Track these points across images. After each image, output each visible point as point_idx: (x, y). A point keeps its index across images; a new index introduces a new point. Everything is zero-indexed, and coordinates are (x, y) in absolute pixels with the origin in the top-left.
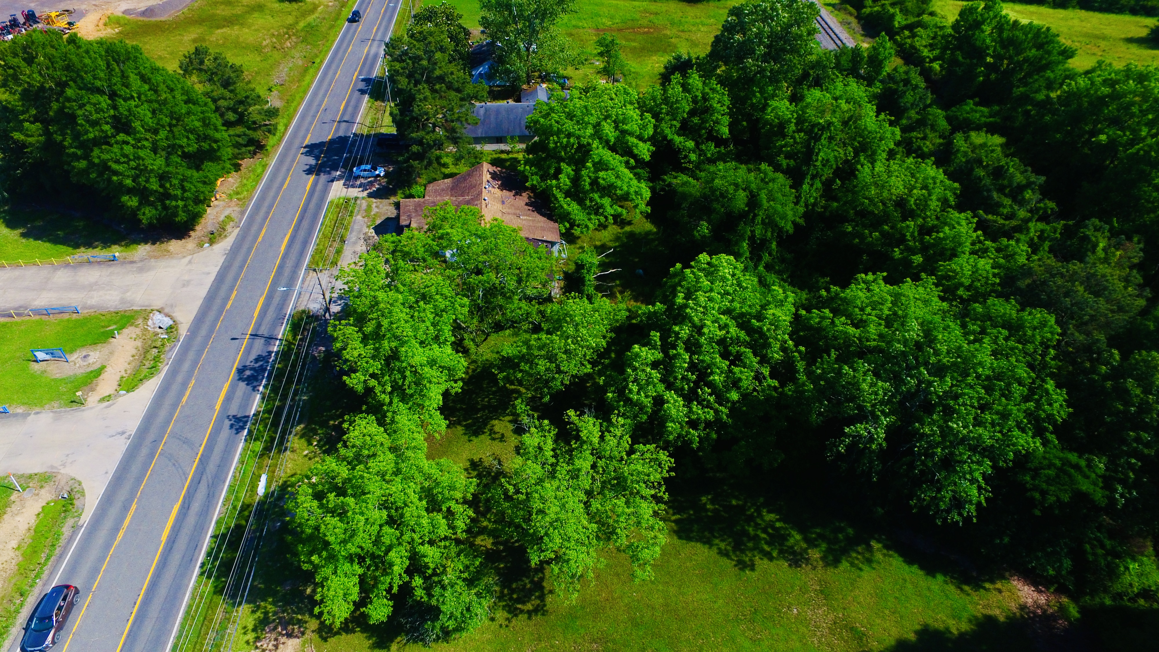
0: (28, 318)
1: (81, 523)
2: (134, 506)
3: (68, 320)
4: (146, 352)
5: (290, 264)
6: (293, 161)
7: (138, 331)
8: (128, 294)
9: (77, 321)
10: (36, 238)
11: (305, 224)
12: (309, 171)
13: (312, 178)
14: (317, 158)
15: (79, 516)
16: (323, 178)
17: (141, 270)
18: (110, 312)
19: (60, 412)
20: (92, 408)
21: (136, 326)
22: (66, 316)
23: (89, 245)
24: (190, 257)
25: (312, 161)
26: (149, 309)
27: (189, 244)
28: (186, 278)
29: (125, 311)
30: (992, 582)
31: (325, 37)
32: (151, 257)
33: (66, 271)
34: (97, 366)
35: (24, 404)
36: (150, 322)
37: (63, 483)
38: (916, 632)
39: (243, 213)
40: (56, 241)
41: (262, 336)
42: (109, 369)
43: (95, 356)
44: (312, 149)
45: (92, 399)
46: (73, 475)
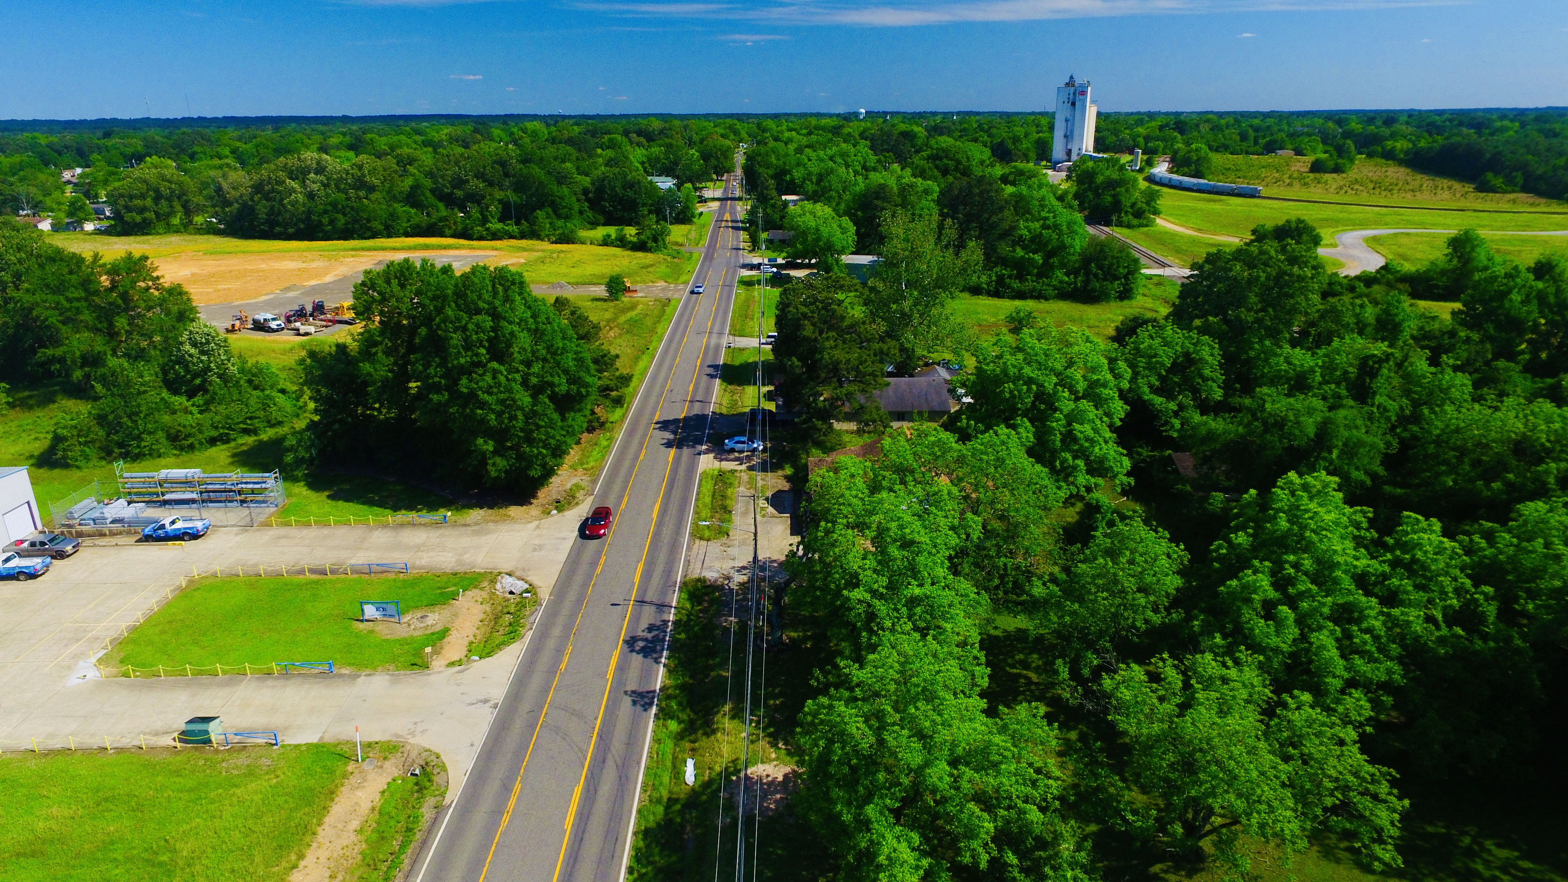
0: (344, 576)
1: (447, 801)
2: (518, 786)
3: (395, 581)
4: (497, 618)
5: (667, 532)
6: (645, 435)
7: (484, 594)
8: (466, 556)
9: (404, 581)
10: (347, 500)
11: (677, 493)
12: (669, 445)
13: (673, 451)
14: (675, 433)
15: (443, 795)
16: (686, 451)
17: (477, 533)
18: (445, 574)
19: (399, 675)
20: (439, 672)
21: (482, 589)
22: (392, 576)
23: (411, 507)
24: (537, 522)
25: (669, 436)
26: (496, 571)
27: (533, 510)
28: (537, 542)
29: (466, 573)
31: (653, 331)
32: (487, 522)
33: (385, 531)
34: (439, 628)
35: (350, 664)
36: (498, 586)
37: (414, 754)
39: (594, 482)
40: (371, 503)
41: (651, 603)
42: (454, 632)
43: (435, 619)
44: (665, 425)
45: (438, 663)
46: (427, 747)
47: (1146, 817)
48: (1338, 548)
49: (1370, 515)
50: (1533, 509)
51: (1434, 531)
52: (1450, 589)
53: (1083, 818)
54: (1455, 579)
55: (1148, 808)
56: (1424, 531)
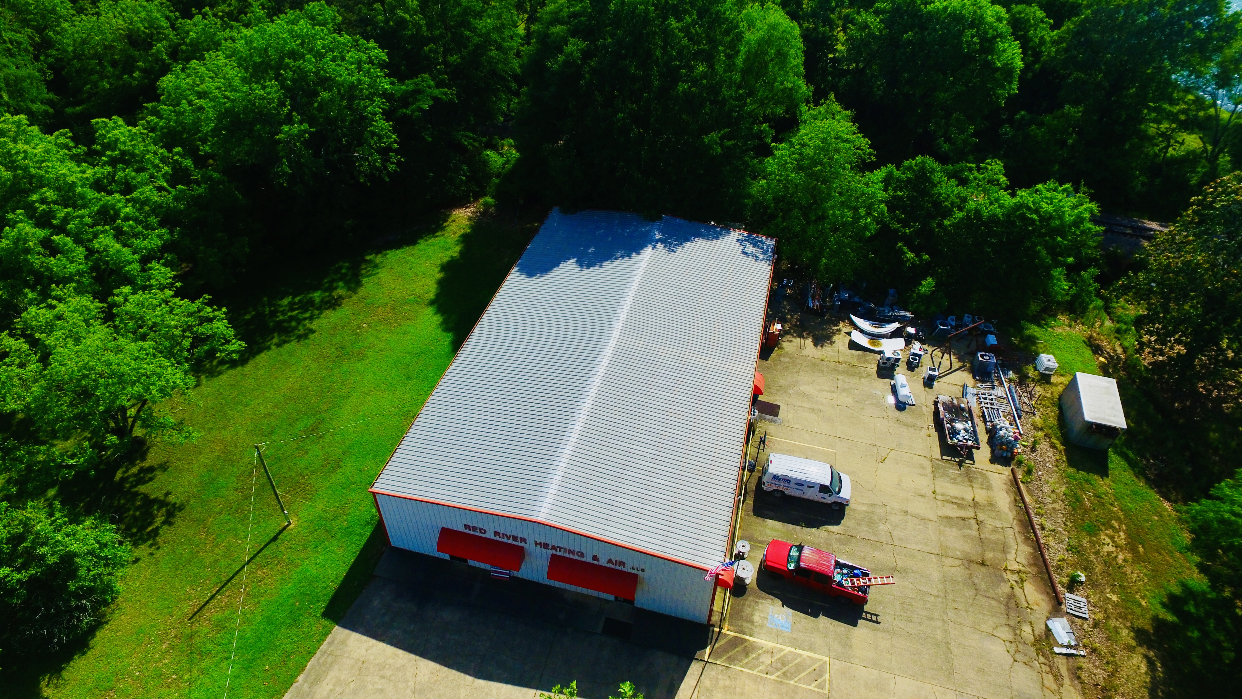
30: (447, 221)
38: (440, 272)
47: (83, 450)
48: (64, 171)
49: (70, 134)
50: (167, 81)
51: (120, 126)
52: (157, 162)
53: (35, 495)
54: (155, 153)
55: (80, 445)
56: (114, 128)
